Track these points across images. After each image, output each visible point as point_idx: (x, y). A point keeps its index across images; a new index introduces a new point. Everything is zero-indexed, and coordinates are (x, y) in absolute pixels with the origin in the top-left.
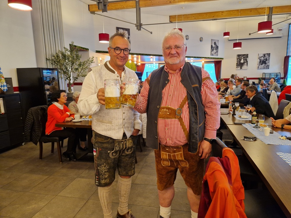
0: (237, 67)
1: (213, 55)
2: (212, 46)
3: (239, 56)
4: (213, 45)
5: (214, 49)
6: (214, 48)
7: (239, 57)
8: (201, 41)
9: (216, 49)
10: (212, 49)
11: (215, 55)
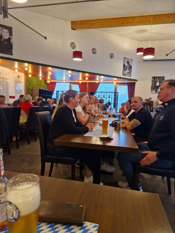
0: (152, 90)
1: (125, 75)
2: (124, 65)
3: (154, 78)
4: (126, 64)
5: (127, 69)
6: (127, 67)
7: (154, 80)
8: (111, 57)
9: (129, 69)
10: (124, 68)
11: (128, 75)
